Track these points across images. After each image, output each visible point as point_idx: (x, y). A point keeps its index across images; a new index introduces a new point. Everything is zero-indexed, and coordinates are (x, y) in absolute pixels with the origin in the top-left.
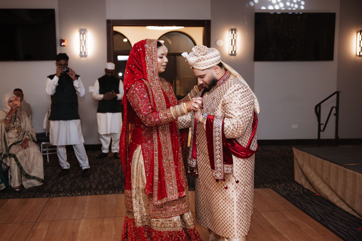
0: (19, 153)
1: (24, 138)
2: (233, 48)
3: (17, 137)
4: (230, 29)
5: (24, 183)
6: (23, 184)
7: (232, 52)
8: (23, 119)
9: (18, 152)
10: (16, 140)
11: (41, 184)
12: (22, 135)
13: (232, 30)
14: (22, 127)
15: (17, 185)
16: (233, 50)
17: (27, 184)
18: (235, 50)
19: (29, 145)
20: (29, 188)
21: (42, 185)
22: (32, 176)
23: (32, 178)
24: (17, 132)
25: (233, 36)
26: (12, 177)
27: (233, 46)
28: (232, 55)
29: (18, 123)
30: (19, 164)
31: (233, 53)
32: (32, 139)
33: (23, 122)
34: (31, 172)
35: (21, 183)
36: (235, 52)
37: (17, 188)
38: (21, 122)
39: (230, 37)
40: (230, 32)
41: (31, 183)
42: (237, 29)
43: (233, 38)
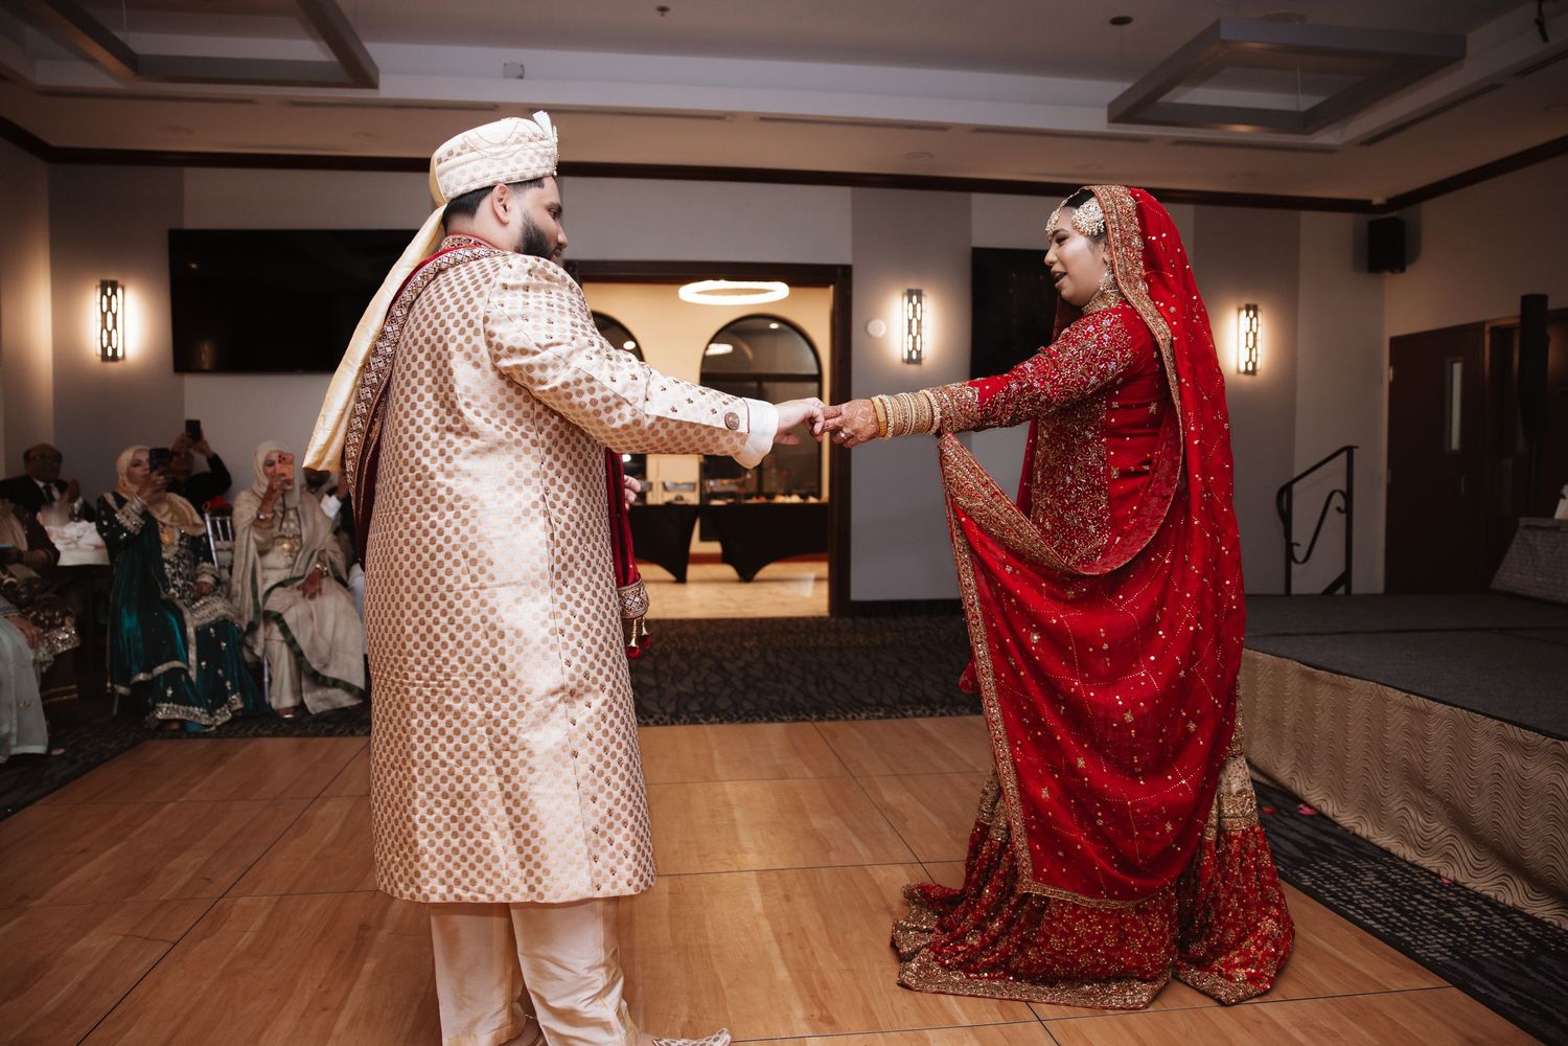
0: (293, 610)
1: (311, 569)
2: (914, 343)
3: (289, 566)
4: (905, 291)
5: (308, 699)
6: (306, 701)
7: (910, 353)
8: (308, 516)
9: (290, 607)
10: (284, 574)
11: (355, 703)
12: (305, 560)
13: (910, 293)
14: (304, 538)
15: (288, 701)
16: (914, 348)
17: (315, 701)
18: (918, 349)
19: (324, 591)
20: (322, 713)
21: (358, 705)
22: (331, 678)
23: (330, 683)
24: (291, 551)
25: (915, 311)
26: (274, 677)
27: (914, 338)
28: (910, 361)
29: (292, 525)
30: (292, 643)
31: (914, 356)
32: (334, 573)
33: (306, 524)
34: (326, 666)
35: (298, 699)
36: (919, 353)
37: (287, 710)
38: (302, 523)
39: (906, 312)
40: (906, 299)
41: (327, 699)
42: (925, 292)
43: (914, 316)
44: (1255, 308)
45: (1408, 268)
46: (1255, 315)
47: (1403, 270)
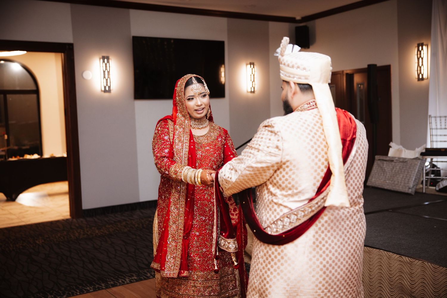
2: (107, 82)
4: (101, 57)
7: (105, 87)
13: (104, 58)
16: (107, 85)
18: (109, 85)
25: (106, 66)
27: (107, 80)
28: (105, 91)
31: (107, 89)
36: (109, 87)
39: (102, 67)
40: (102, 60)
42: (110, 57)
43: (106, 69)
44: (253, 64)
45: (311, 47)
46: (254, 67)
47: (308, 47)
